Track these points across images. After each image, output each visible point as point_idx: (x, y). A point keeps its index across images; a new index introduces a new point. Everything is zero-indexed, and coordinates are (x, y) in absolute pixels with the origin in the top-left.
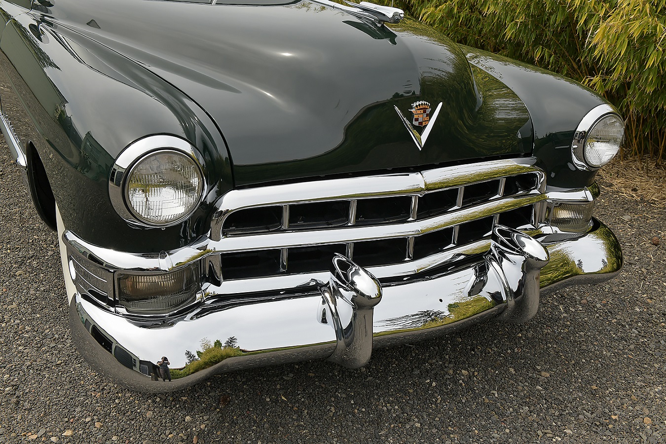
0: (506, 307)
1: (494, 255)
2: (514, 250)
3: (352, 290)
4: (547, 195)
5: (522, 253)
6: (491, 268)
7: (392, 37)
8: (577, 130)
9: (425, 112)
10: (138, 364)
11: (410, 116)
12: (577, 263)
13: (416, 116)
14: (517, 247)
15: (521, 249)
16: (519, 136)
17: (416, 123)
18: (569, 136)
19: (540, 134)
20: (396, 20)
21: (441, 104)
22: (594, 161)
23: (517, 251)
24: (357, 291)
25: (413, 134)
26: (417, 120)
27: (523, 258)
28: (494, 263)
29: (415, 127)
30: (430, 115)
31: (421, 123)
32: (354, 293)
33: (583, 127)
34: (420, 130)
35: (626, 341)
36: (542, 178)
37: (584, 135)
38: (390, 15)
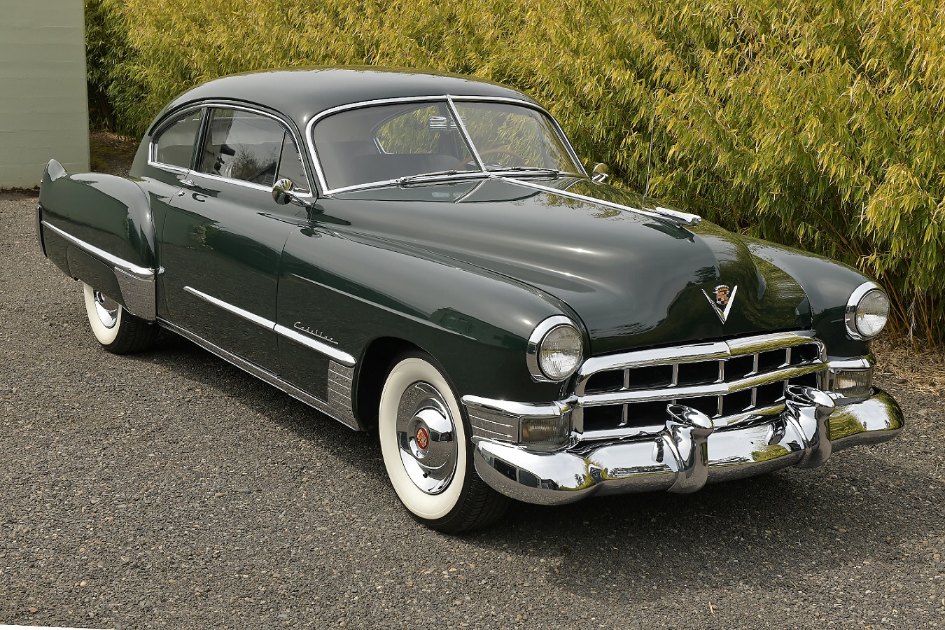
0: (804, 453)
1: (790, 412)
2: (806, 403)
3: (690, 426)
4: (829, 364)
5: (813, 404)
6: (788, 423)
7: (691, 236)
8: (848, 304)
9: (725, 293)
10: (540, 481)
11: (714, 297)
12: (862, 424)
13: (719, 297)
14: (808, 399)
15: (812, 401)
16: (798, 313)
17: (719, 302)
18: (843, 310)
19: (817, 311)
20: (693, 224)
21: (736, 287)
22: (867, 332)
23: (809, 403)
24: (694, 425)
25: (718, 310)
26: (720, 300)
27: (815, 408)
28: (790, 417)
29: (718, 305)
30: (729, 296)
31: (723, 302)
32: (692, 428)
33: (852, 302)
34: (723, 307)
35: (919, 509)
36: (822, 348)
37: (854, 309)
38: (690, 220)
